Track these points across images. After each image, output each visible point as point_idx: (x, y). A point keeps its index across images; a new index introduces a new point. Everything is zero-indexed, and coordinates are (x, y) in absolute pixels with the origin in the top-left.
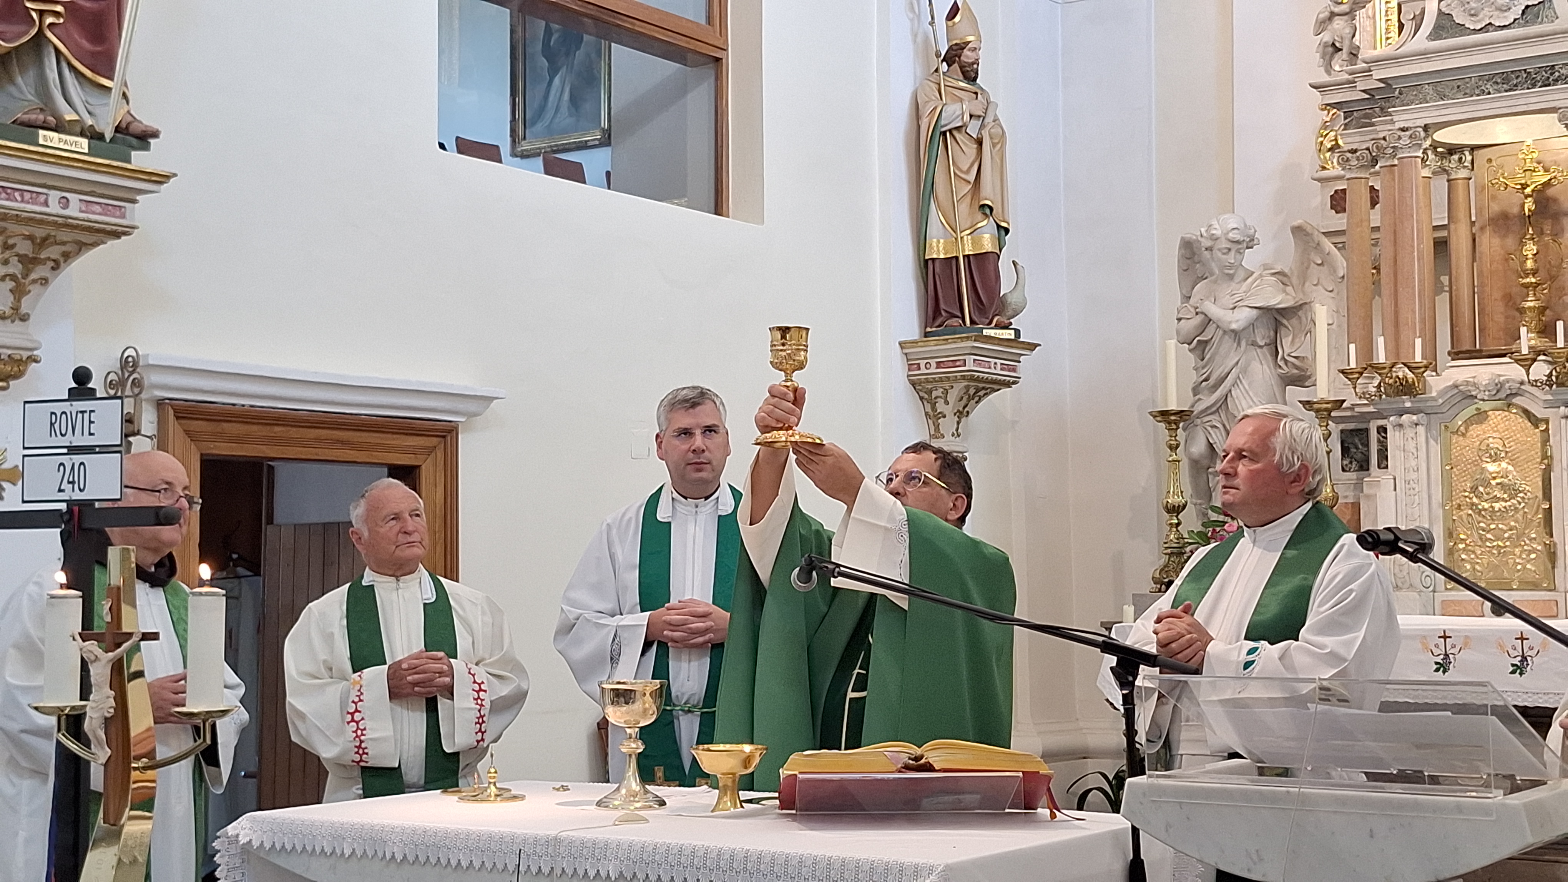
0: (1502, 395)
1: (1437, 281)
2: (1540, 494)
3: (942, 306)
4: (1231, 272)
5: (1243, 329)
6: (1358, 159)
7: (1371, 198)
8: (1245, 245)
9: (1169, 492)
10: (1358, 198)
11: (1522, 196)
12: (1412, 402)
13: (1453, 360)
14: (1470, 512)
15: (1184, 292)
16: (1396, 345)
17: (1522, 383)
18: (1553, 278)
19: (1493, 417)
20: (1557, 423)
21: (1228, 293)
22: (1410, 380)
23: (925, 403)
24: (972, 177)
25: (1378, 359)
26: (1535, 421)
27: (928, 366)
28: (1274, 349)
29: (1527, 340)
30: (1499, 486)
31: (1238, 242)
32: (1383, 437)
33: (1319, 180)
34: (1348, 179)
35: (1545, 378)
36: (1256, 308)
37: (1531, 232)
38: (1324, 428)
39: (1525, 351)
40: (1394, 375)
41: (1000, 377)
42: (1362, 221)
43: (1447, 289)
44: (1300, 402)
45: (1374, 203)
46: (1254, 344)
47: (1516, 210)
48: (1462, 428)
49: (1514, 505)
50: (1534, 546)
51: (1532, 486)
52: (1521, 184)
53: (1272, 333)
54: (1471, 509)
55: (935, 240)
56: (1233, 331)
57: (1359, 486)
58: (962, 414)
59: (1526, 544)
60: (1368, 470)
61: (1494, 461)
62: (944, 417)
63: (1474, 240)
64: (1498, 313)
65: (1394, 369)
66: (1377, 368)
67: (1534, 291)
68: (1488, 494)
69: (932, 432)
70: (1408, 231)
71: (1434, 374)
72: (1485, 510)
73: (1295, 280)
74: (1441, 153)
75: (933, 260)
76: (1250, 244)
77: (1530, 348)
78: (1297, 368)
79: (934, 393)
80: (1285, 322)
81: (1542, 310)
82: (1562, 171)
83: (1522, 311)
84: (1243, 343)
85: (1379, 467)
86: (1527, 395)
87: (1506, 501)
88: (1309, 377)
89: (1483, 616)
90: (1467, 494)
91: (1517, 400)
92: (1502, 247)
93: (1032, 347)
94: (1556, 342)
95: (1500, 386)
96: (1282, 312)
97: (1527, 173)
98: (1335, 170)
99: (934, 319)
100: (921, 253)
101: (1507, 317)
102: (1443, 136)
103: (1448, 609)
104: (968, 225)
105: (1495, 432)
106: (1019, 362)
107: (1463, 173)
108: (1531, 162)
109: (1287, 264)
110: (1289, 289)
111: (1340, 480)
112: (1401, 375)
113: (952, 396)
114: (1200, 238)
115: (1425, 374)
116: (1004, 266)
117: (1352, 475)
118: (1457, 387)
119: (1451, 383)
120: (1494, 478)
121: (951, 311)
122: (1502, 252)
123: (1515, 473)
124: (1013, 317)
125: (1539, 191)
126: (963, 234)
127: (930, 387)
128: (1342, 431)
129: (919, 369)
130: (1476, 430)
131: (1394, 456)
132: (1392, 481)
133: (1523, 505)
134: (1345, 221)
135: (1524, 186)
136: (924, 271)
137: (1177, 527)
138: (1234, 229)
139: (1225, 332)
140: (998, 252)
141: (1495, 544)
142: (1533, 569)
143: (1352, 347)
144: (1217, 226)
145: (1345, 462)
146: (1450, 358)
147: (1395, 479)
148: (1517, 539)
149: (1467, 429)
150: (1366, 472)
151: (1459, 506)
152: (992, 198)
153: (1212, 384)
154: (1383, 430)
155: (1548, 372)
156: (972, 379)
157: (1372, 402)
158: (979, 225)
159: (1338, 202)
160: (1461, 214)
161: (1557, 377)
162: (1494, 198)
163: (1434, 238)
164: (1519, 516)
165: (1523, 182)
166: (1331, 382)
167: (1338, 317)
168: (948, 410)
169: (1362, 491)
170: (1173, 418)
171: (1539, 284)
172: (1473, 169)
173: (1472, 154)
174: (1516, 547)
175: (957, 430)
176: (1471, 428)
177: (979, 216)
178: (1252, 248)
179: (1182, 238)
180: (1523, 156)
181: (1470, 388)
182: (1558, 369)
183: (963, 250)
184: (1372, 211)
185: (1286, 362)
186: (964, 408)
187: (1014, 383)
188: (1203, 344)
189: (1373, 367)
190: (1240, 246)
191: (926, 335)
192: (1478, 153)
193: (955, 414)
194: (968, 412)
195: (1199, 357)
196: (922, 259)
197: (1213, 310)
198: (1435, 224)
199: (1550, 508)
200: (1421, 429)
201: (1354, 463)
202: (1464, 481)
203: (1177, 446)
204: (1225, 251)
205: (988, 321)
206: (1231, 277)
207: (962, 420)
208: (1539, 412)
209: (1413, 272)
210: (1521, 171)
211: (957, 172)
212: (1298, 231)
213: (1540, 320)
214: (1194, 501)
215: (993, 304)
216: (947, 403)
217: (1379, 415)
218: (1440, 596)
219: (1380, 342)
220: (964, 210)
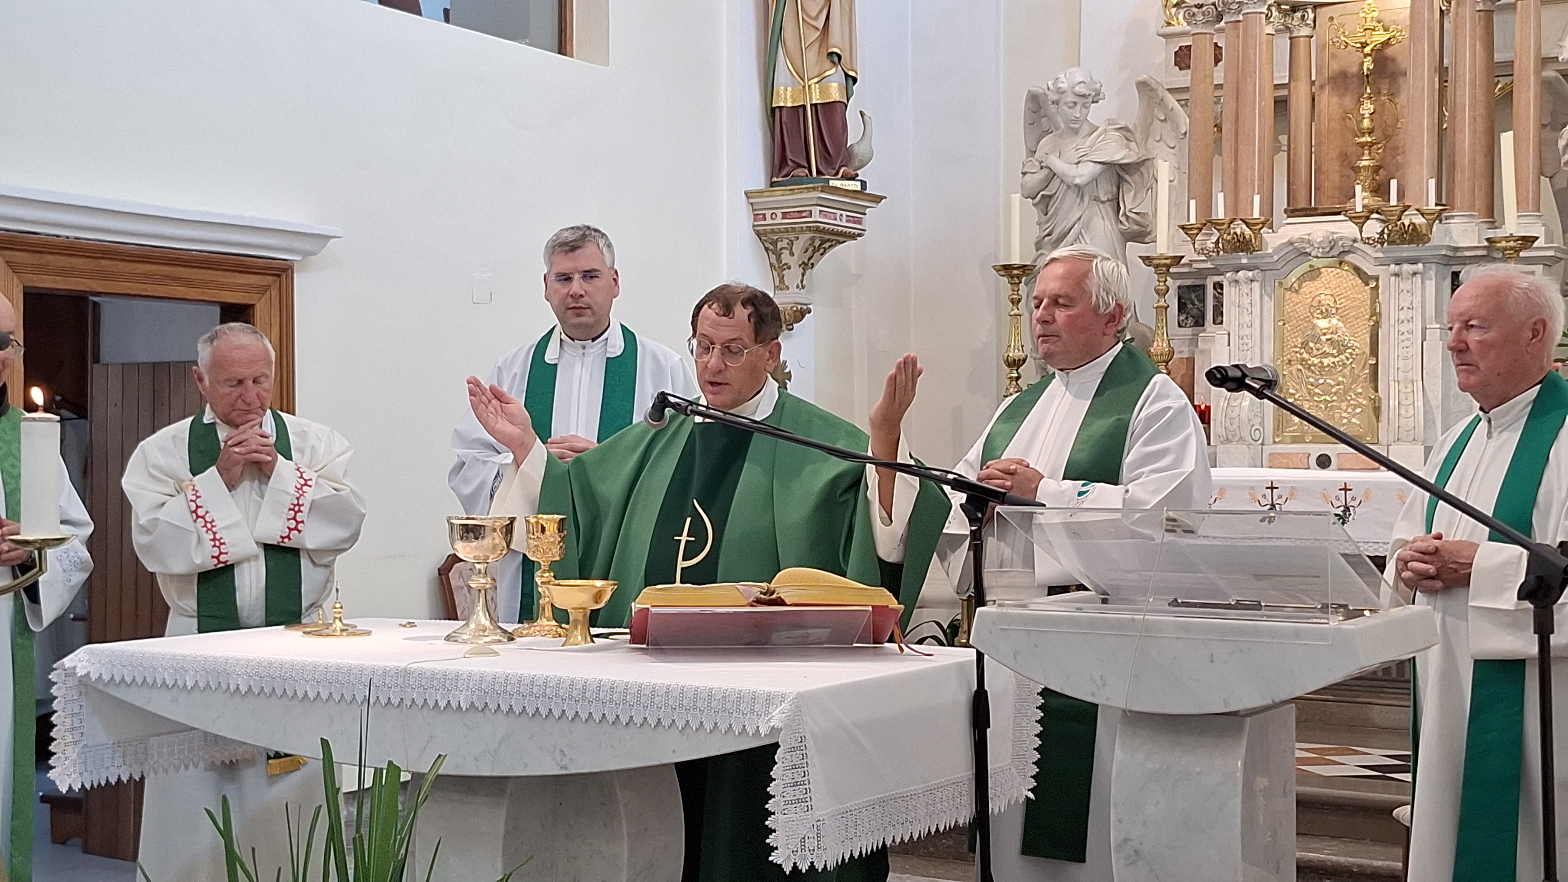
0: (1335, 252)
1: (1276, 140)
2: (1368, 352)
3: (789, 155)
4: (1077, 126)
5: (1088, 183)
6: (1204, 15)
7: (1215, 55)
8: (1090, 100)
9: (1010, 346)
10: (1203, 55)
11: (1362, 55)
12: (1248, 258)
13: (1288, 217)
14: (1300, 367)
15: (1029, 146)
16: (1235, 203)
17: (1355, 241)
18: (1387, 138)
19: (1326, 273)
20: (1387, 280)
21: (1073, 147)
22: (1248, 237)
23: (770, 253)
24: (820, 24)
25: (1217, 215)
26: (1366, 278)
27: (774, 216)
28: (1116, 204)
29: (1361, 199)
30: (1329, 342)
31: (1084, 96)
32: (1219, 293)
33: (1166, 36)
34: (1193, 35)
35: (1378, 236)
36: (1100, 163)
37: (1369, 91)
38: (1161, 284)
39: (1359, 208)
40: (1232, 231)
41: (846, 229)
42: (1205, 76)
43: (1285, 148)
44: (1140, 257)
45: (1217, 60)
46: (1097, 199)
47: (1354, 69)
48: (1295, 285)
49: (1342, 360)
50: (1360, 400)
51: (1360, 343)
52: (1361, 43)
53: (1115, 189)
54: (1301, 364)
55: (782, 88)
56: (1076, 185)
57: (1194, 341)
58: (806, 266)
59: (1352, 399)
60: (1203, 325)
61: (1325, 318)
62: (789, 268)
63: (1313, 100)
64: (1334, 172)
65: (1232, 226)
66: (1216, 224)
67: (1370, 150)
68: (1318, 350)
69: (777, 284)
70: (1250, 88)
71: (1270, 231)
72: (1315, 365)
73: (1138, 136)
74: (1286, 10)
75: (780, 108)
76: (1095, 99)
77: (1364, 206)
78: (1137, 223)
79: (779, 244)
80: (1127, 177)
81: (1376, 170)
82: (1401, 31)
83: (1357, 170)
84: (1086, 199)
85: (1214, 323)
86: (1359, 253)
87: (1335, 357)
88: (1150, 233)
89: (1308, 468)
90: (1298, 349)
91: (1349, 258)
92: (1341, 106)
93: (878, 199)
94: (1389, 201)
95: (1333, 244)
96: (1125, 167)
97: (1367, 31)
98: (1181, 25)
99: (780, 169)
100: (768, 101)
101: (1342, 176)
103: (1275, 462)
104: (816, 74)
105: (1326, 288)
106: (865, 214)
107: (1305, 31)
108: (1372, 21)
110: (1133, 145)
111: (1177, 335)
112: (1238, 231)
113: (797, 248)
114: (1047, 92)
115: (1262, 231)
116: (852, 116)
117: (1188, 331)
118: (1292, 244)
119: (1286, 240)
120: (1325, 334)
121: (797, 160)
122: (1341, 111)
123: (1344, 329)
124: (859, 169)
125: (1379, 49)
126: (810, 82)
127: (775, 238)
128: (1179, 287)
129: (765, 219)
130: (1308, 287)
131: (1229, 313)
132: (1227, 336)
133: (1351, 360)
134: (1189, 77)
135: (1364, 45)
136: (771, 119)
137: (1016, 381)
138: (1080, 83)
139: (1069, 187)
140: (846, 102)
141: (1323, 398)
142: (1358, 423)
143: (1193, 203)
144: (1064, 80)
145: (1181, 318)
146: (1286, 216)
147: (1229, 334)
148: (1343, 395)
149: (1300, 286)
150: (1201, 328)
151: (1290, 361)
152: (840, 45)
153: (1054, 239)
154: (1219, 286)
155: (1379, 230)
156: (817, 230)
157: (1210, 258)
158: (827, 73)
159: (1183, 58)
160: (1302, 73)
161: (1389, 235)
162: (1334, 56)
163: (1275, 97)
164: (1347, 371)
165: (1363, 40)
166: (1171, 239)
167: (1179, 175)
168: (793, 262)
169: (1197, 346)
170: (1015, 272)
171: (1375, 144)
172: (1315, 26)
173: (1314, 11)
174: (1342, 401)
175: (802, 281)
176: (1304, 285)
177: (828, 64)
178: (1097, 102)
179: (1029, 91)
180: (1363, 15)
181: (1304, 245)
182: (1390, 227)
183: (811, 99)
184: (1215, 69)
185: (1127, 217)
186: (809, 259)
187: (860, 235)
188: (1047, 199)
189: (1212, 223)
190: (1086, 100)
191: (772, 184)
192: (1320, 11)
193: (800, 266)
194: (812, 264)
195: (1042, 211)
196: (769, 106)
197: (1059, 165)
198: (1276, 82)
199: (1377, 364)
200: (1256, 285)
201: (1190, 319)
202: (1296, 337)
203: (1019, 300)
204: (1071, 105)
205: (834, 172)
206: (1076, 132)
207: (808, 272)
208: (1369, 269)
209: (1254, 129)
210: (1361, 30)
211: (806, 18)
212: (1143, 86)
213: (1374, 179)
214: (1034, 355)
215: (839, 153)
216: (792, 254)
217: (1216, 271)
218: (1268, 449)
219: (1220, 199)
220: (811, 56)
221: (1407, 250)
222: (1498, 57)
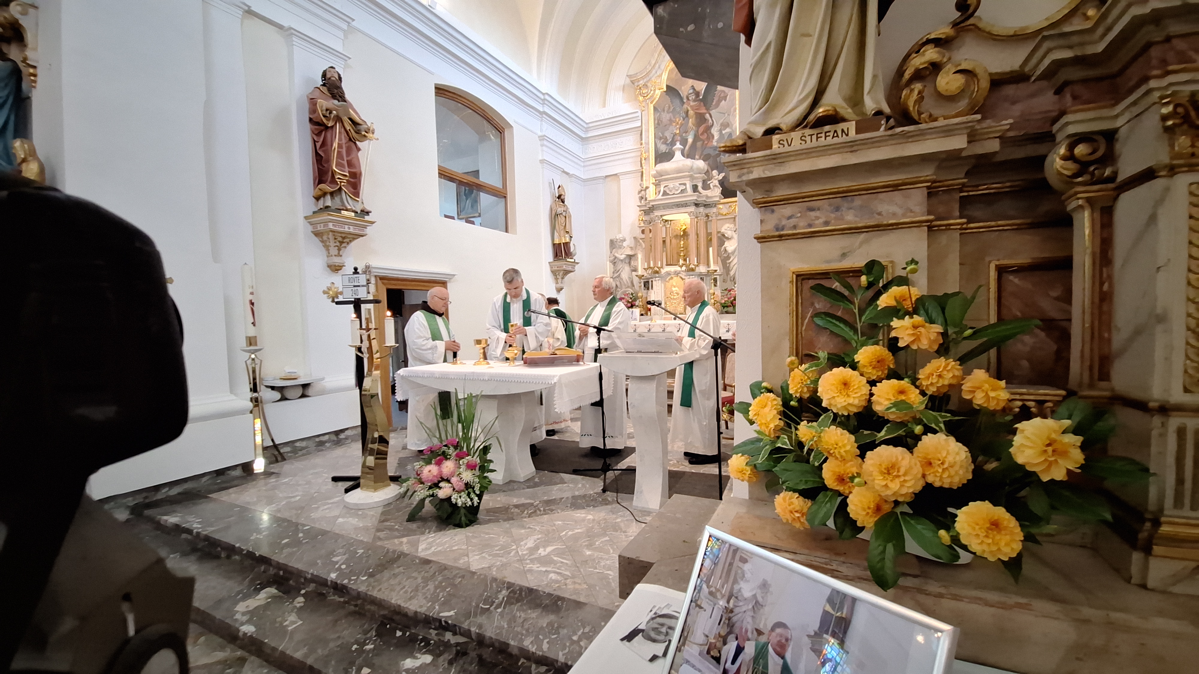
0: (676, 274)
1: (663, 249)
3: (558, 254)
4: (621, 247)
5: (624, 259)
6: (647, 222)
7: (650, 231)
8: (623, 241)
10: (647, 231)
11: (680, 231)
12: (658, 275)
13: (666, 266)
14: (669, 298)
15: (611, 251)
16: (655, 263)
17: (680, 271)
18: (687, 249)
19: (674, 278)
21: (620, 251)
22: (658, 270)
23: (555, 276)
24: (564, 225)
25: (651, 266)
26: (683, 279)
27: (555, 268)
28: (630, 264)
29: (681, 262)
30: (675, 293)
32: (652, 283)
34: (645, 227)
35: (685, 270)
36: (626, 255)
37: (682, 239)
39: (681, 264)
40: (654, 269)
41: (571, 270)
42: (648, 236)
43: (665, 250)
46: (626, 263)
47: (679, 234)
48: (668, 281)
50: (682, 305)
51: (681, 293)
52: (680, 229)
53: (629, 260)
55: (556, 239)
56: (621, 260)
57: (647, 293)
58: (563, 278)
60: (649, 289)
61: (674, 287)
62: (559, 279)
63: (671, 241)
64: (675, 256)
66: (651, 268)
68: (672, 294)
69: (556, 282)
70: (657, 238)
71: (663, 269)
72: (672, 298)
73: (634, 249)
74: (664, 221)
75: (556, 244)
76: (625, 241)
78: (634, 268)
79: (556, 274)
80: (632, 258)
81: (684, 256)
82: (688, 226)
83: (680, 256)
84: (623, 262)
85: (651, 288)
86: (681, 273)
87: (676, 296)
88: (637, 270)
89: (671, 320)
90: (669, 295)
91: (679, 274)
92: (676, 242)
94: (687, 262)
95: (676, 272)
96: (631, 256)
98: (642, 225)
99: (556, 257)
101: (677, 257)
102: (665, 218)
103: (665, 319)
104: (563, 236)
106: (575, 266)
107: (668, 226)
108: (682, 224)
109: (632, 245)
110: (633, 251)
112: (656, 269)
114: (614, 239)
115: (661, 269)
116: (571, 245)
117: (646, 291)
119: (666, 271)
120: (675, 291)
121: (560, 255)
123: (678, 290)
125: (683, 230)
126: (562, 238)
127: (555, 272)
128: (644, 281)
129: (553, 268)
130: (671, 281)
131: (654, 286)
133: (679, 296)
134: (644, 236)
136: (554, 246)
138: (621, 237)
139: (619, 260)
140: (570, 242)
142: (681, 310)
143: (646, 263)
144: (618, 237)
145: (644, 289)
147: (655, 291)
148: (678, 304)
151: (667, 297)
152: (568, 230)
153: (617, 271)
154: (652, 281)
156: (565, 270)
157: (650, 275)
158: (566, 236)
159: (643, 232)
160: (668, 235)
161: (687, 270)
162: (675, 231)
163: (663, 240)
164: (678, 299)
166: (642, 271)
167: (643, 257)
171: (684, 250)
172: (671, 225)
173: (670, 222)
175: (562, 281)
177: (566, 234)
180: (680, 222)
181: (670, 272)
182: (687, 268)
183: (562, 241)
184: (650, 234)
185: (632, 266)
187: (574, 271)
188: (615, 263)
192: (672, 222)
193: (561, 278)
195: (614, 265)
196: (553, 243)
197: (617, 255)
198: (663, 237)
200: (660, 281)
201: (646, 288)
202: (668, 292)
204: (619, 242)
205: (568, 258)
208: (683, 277)
209: (658, 247)
210: (680, 226)
211: (561, 223)
212: (635, 238)
213: (684, 258)
215: (569, 253)
216: (559, 276)
217: (652, 278)
218: (664, 316)
219: (652, 262)
220: (562, 232)
221: (691, 273)
222: (709, 231)
